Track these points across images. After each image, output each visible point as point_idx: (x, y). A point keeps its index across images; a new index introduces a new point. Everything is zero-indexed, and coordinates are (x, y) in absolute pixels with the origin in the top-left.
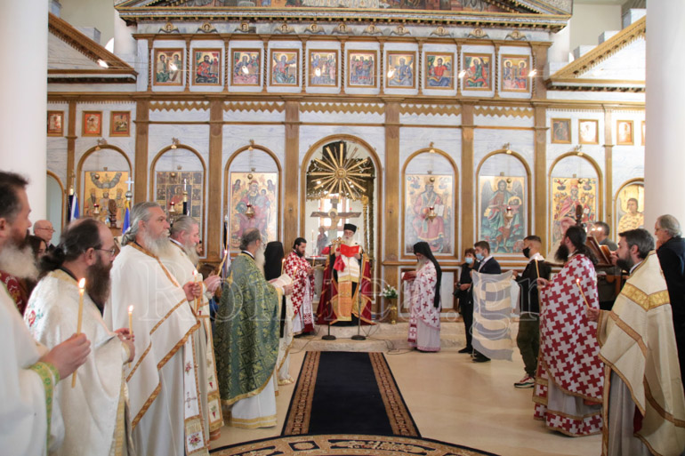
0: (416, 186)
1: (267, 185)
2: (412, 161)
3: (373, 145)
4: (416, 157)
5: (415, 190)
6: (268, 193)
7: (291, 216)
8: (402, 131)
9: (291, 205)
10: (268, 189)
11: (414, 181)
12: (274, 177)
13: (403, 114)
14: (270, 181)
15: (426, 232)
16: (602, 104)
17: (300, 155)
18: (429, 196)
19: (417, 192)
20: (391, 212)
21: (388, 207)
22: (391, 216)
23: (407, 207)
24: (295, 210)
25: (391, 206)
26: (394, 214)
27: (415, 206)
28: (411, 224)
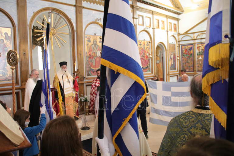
0: (89, 41)
1: (4, 36)
2: (88, 28)
3: (70, 17)
4: (89, 26)
5: (89, 43)
6: (5, 41)
7: (25, 58)
8: (84, 11)
9: (24, 50)
10: (6, 38)
11: (88, 38)
12: (9, 31)
13: (84, 1)
14: (6, 34)
15: (95, 65)
16: (153, 11)
17: (28, 17)
18: (95, 46)
19: (90, 44)
20: (80, 55)
21: (79, 52)
22: (80, 56)
23: (86, 52)
24: (27, 54)
25: (81, 51)
26: (82, 56)
27: (89, 52)
28: (88, 61)
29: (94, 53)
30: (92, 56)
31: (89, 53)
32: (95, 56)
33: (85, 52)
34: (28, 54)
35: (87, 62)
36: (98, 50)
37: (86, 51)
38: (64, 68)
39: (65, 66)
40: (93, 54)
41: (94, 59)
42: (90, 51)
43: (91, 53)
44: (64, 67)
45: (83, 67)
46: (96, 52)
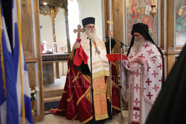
20: (117, 10)
21: (116, 6)
22: (118, 13)
23: (127, 7)
24: (28, 5)
25: (118, 5)
26: (120, 11)
27: (132, 6)
28: (130, 21)
29: (141, 8)
30: (138, 13)
31: (132, 9)
32: (142, 13)
33: (125, 6)
34: (30, 5)
35: (129, 23)
36: (147, 4)
37: (128, 4)
38: (90, 29)
39: (92, 25)
40: (139, 11)
41: (140, 18)
42: (134, 5)
43: (135, 8)
44: (91, 27)
45: (122, 30)
46: (144, 6)
